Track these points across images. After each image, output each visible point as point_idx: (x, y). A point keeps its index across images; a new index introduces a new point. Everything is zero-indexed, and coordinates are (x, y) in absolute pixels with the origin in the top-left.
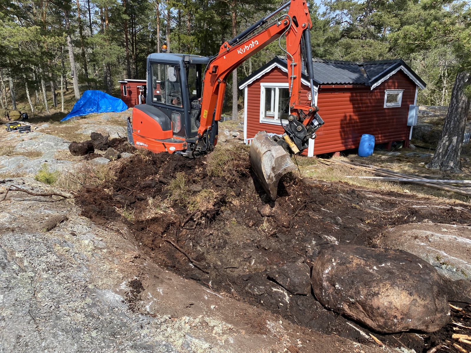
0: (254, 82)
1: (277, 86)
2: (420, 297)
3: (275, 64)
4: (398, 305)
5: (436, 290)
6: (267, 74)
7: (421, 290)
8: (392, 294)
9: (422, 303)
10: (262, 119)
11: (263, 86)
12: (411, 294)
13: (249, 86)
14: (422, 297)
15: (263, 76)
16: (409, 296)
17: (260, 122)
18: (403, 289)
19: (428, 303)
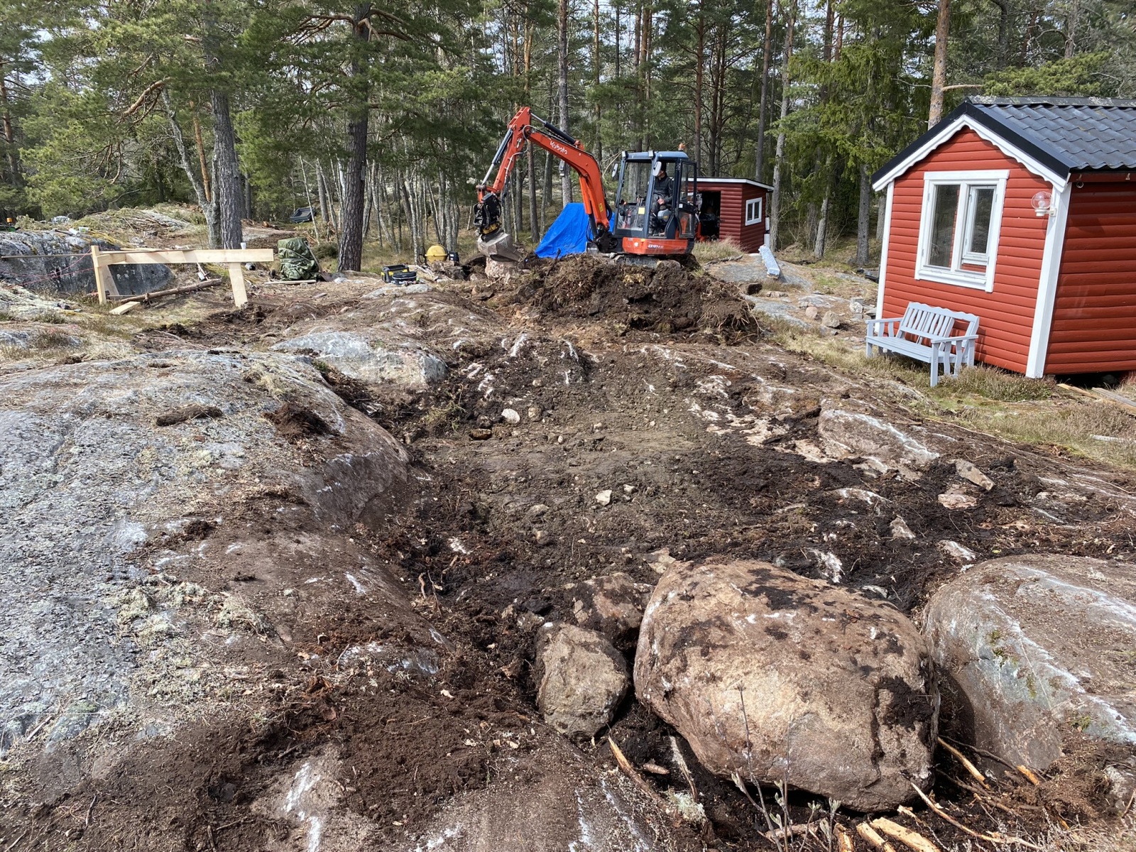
0: (910, 170)
1: (965, 179)
2: (831, 709)
3: (965, 120)
4: (759, 716)
5: (888, 703)
6: (941, 148)
7: (838, 692)
8: (753, 687)
9: (836, 725)
10: (923, 270)
11: (932, 179)
12: (805, 696)
13: (897, 180)
14: (837, 710)
15: (932, 153)
16: (799, 699)
17: (917, 277)
18: (790, 681)
19: (852, 731)
